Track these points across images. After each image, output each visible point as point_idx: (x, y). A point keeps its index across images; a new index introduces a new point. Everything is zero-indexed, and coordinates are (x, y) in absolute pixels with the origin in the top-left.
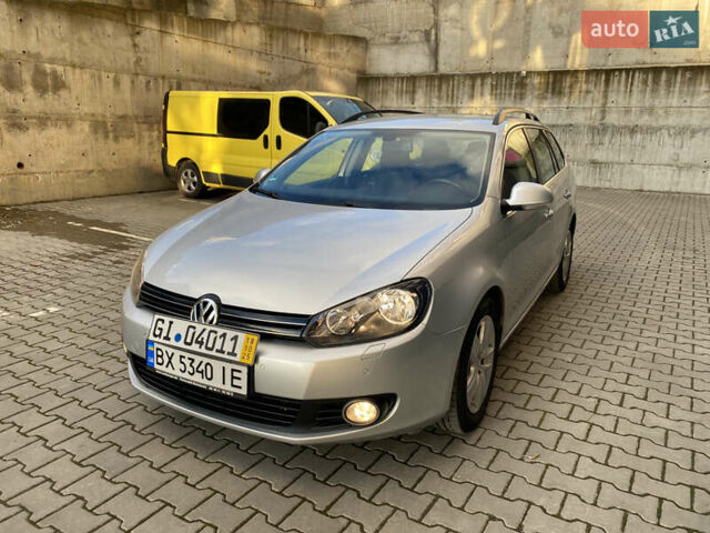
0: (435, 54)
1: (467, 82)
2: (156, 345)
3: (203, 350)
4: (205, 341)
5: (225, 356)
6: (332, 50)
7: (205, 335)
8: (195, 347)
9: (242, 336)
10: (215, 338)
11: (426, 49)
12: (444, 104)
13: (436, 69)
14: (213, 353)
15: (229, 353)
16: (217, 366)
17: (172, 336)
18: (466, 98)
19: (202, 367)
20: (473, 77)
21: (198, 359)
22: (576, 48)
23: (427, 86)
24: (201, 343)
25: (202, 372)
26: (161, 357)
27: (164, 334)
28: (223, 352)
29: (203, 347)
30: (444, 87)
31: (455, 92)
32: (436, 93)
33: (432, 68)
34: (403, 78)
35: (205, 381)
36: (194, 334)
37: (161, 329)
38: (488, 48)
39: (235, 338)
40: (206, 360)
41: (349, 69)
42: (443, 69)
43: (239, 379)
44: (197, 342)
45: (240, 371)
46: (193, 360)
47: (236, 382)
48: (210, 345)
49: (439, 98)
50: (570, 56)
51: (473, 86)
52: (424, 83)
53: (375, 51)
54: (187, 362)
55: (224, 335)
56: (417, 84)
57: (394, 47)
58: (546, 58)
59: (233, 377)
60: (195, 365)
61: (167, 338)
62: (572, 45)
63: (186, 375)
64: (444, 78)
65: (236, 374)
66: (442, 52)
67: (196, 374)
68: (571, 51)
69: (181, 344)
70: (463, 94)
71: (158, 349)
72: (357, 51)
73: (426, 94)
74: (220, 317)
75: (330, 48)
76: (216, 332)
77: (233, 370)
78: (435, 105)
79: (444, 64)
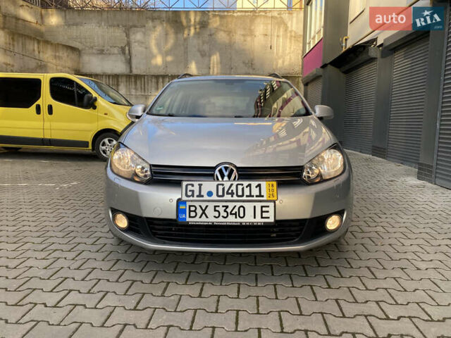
0: (129, 62)
1: (153, 80)
2: (188, 204)
3: (235, 198)
4: (235, 191)
5: (255, 198)
6: (57, 54)
7: (234, 188)
8: (228, 197)
9: (264, 184)
10: (243, 189)
11: (123, 59)
12: (139, 93)
13: (131, 71)
14: (244, 198)
15: (257, 196)
16: (249, 207)
17: (204, 192)
18: (153, 89)
19: (236, 210)
20: (157, 77)
21: (231, 205)
22: (214, 64)
23: (126, 81)
24: (232, 194)
25: (235, 214)
26: (195, 211)
27: (197, 193)
28: (253, 196)
29: (235, 196)
30: (138, 82)
31: (146, 86)
32: (133, 86)
33: (128, 70)
34: (109, 76)
35: (239, 220)
36: (223, 189)
37: (193, 191)
38: (163, 61)
39: (259, 186)
40: (238, 204)
41: (69, 68)
42: (135, 71)
43: (268, 212)
44: (228, 193)
45: (268, 207)
46: (227, 207)
47: (264, 215)
48: (240, 193)
49: (136, 89)
50: (211, 68)
51: (157, 83)
52: (124, 79)
53: (86, 58)
54: (221, 210)
55: (250, 185)
56: (120, 80)
57: (100, 56)
58: (198, 68)
59: (262, 212)
60: (229, 210)
61: (200, 195)
62: (212, 62)
63: (221, 219)
64: (137, 77)
65: (264, 209)
66: (134, 62)
67: (229, 216)
68: (211, 65)
69: (214, 197)
70: (151, 87)
71: (190, 206)
72: (74, 56)
73: (126, 86)
74: (239, 175)
75: (56, 52)
76: (242, 185)
77: (262, 207)
78: (133, 93)
79: (136, 68)
